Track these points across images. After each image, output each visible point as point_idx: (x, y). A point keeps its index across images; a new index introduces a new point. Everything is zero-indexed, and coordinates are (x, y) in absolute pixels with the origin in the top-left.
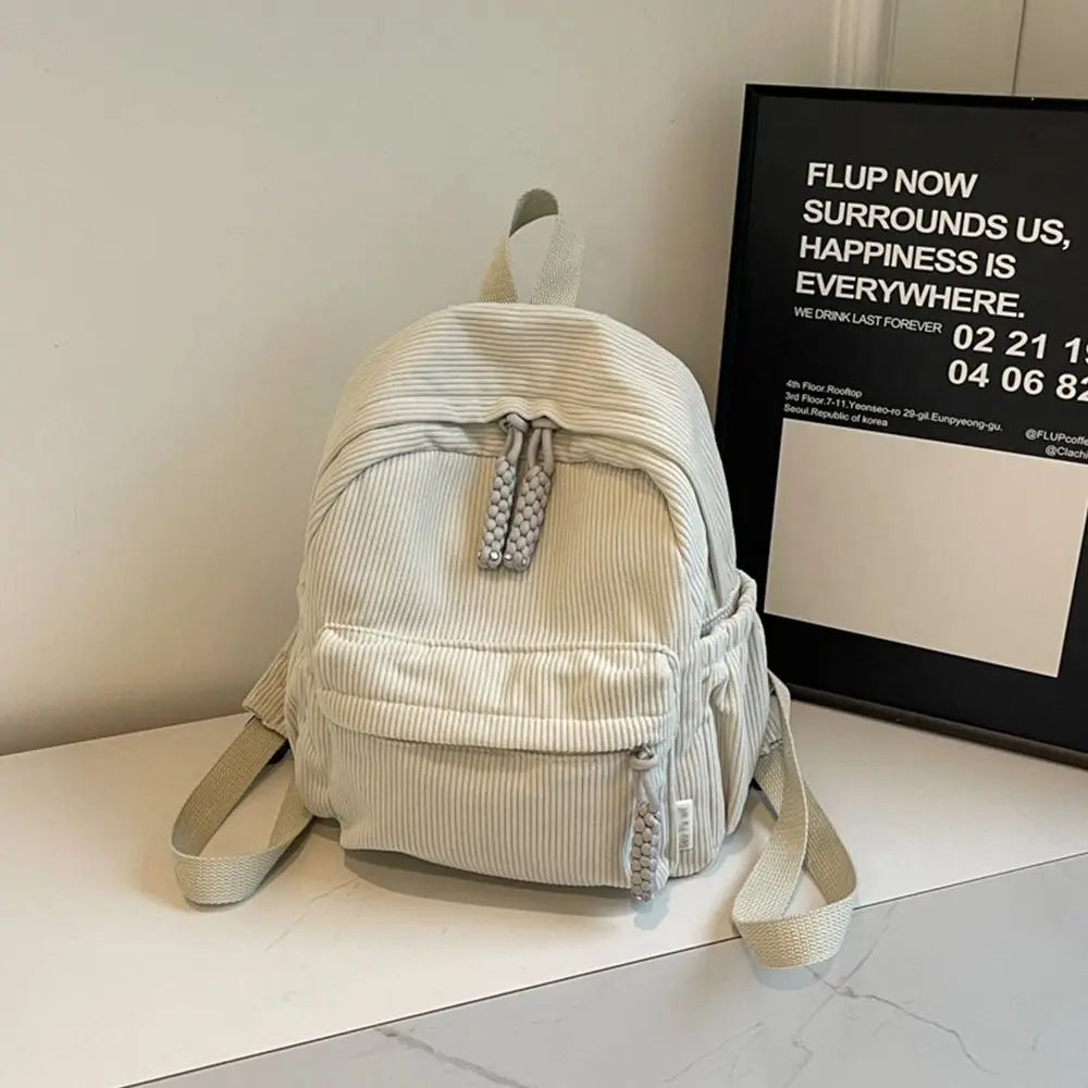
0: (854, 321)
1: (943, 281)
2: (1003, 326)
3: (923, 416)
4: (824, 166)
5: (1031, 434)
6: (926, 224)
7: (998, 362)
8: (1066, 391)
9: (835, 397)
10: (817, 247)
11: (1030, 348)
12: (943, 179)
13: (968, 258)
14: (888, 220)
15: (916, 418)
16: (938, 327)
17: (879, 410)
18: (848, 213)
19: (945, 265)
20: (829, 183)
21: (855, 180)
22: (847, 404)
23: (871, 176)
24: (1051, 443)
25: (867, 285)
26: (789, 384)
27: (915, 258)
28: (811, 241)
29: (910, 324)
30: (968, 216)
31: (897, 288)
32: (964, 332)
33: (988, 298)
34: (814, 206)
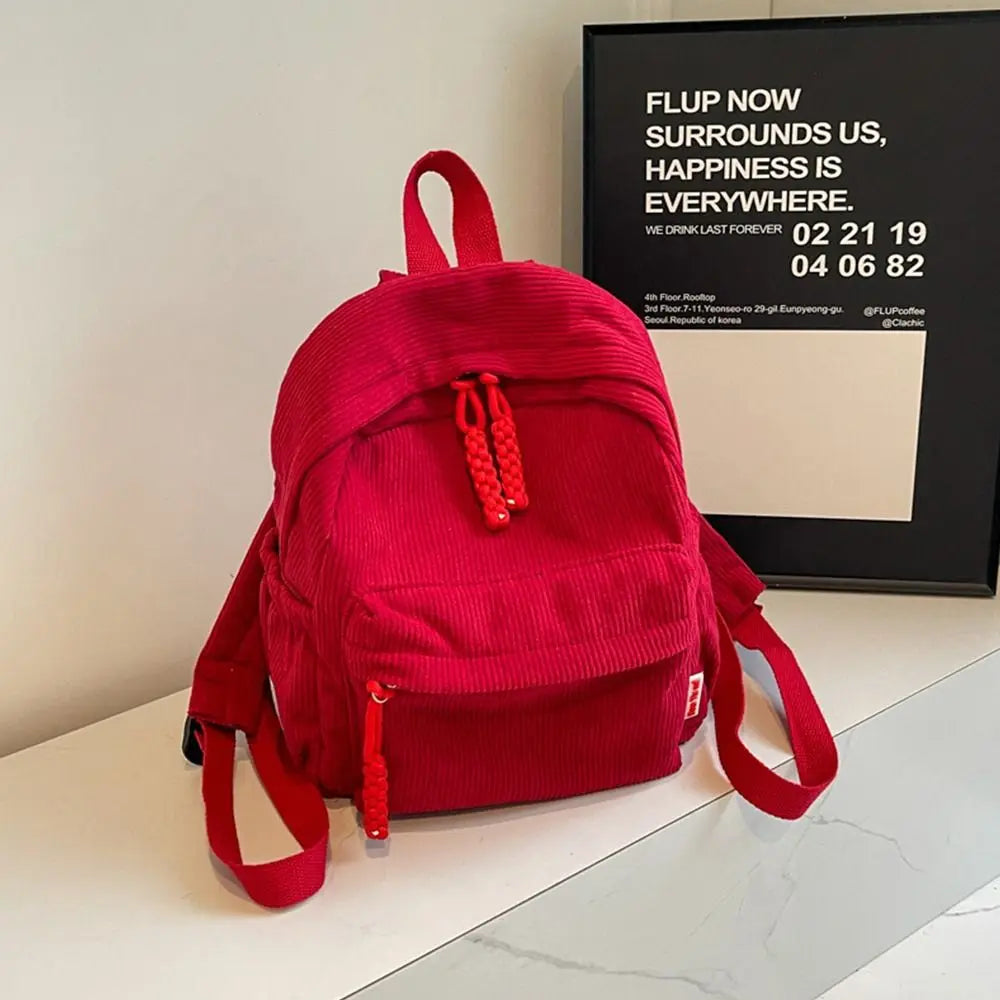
0: (702, 232)
1: (779, 187)
2: (835, 220)
3: (772, 310)
4: (661, 94)
5: (869, 312)
6: (759, 137)
7: (834, 252)
8: (895, 270)
9: (691, 303)
10: (661, 169)
11: (861, 236)
12: (770, 96)
13: (800, 163)
14: (724, 137)
15: (766, 312)
16: (778, 228)
17: (732, 310)
18: (687, 135)
19: (780, 172)
20: (667, 110)
21: (691, 104)
22: (703, 308)
23: (705, 99)
24: (886, 317)
25: (711, 198)
26: (647, 298)
27: (752, 169)
28: (656, 164)
29: (753, 229)
30: (796, 126)
31: (739, 198)
32: (802, 229)
33: (819, 197)
34: (655, 132)
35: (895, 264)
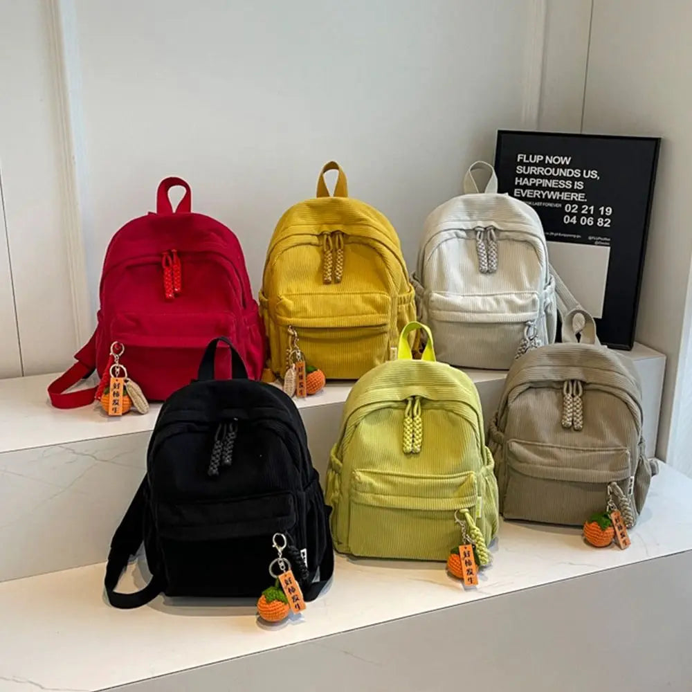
0: (533, 204)
1: (561, 191)
2: (580, 204)
3: (556, 235)
4: (523, 155)
5: (590, 238)
6: (556, 173)
7: (579, 215)
8: (600, 224)
10: (521, 181)
11: (589, 211)
12: (561, 159)
13: (569, 183)
14: (543, 172)
15: (554, 235)
16: (560, 205)
18: (531, 170)
19: (562, 186)
20: (525, 161)
21: (533, 159)
23: (538, 158)
24: (596, 240)
25: (537, 193)
27: (552, 184)
28: (519, 179)
29: (551, 205)
30: (569, 170)
31: (547, 193)
32: (568, 206)
33: (575, 195)
34: (520, 168)
35: (600, 222)
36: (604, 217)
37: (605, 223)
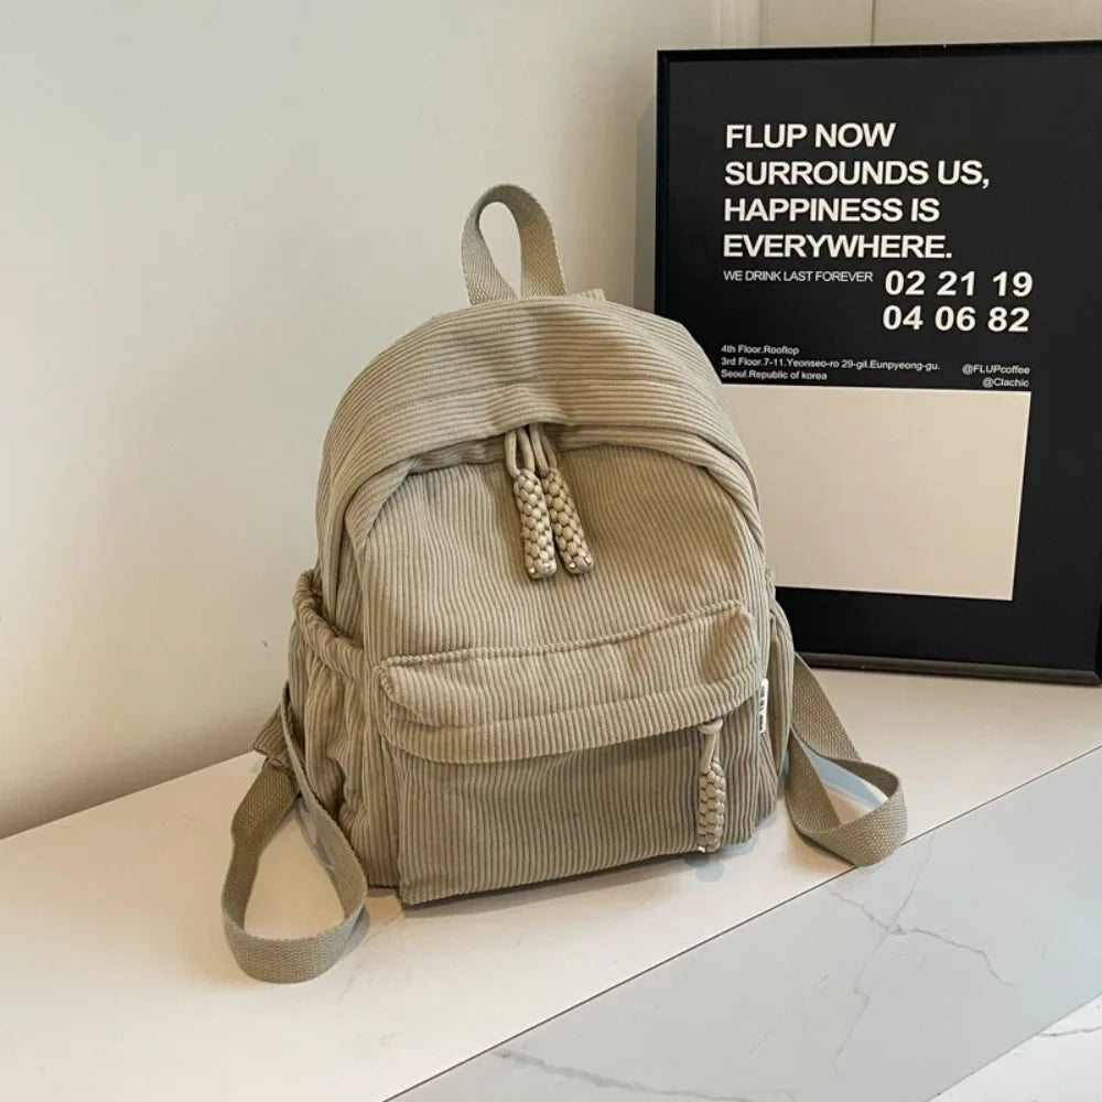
0: (785, 279)
1: (869, 230)
2: (932, 268)
3: (862, 365)
4: (741, 127)
5: (968, 369)
6: (849, 175)
7: (930, 303)
8: (998, 324)
9: (772, 357)
10: (741, 209)
11: (960, 286)
12: (862, 131)
13: (893, 206)
14: (811, 175)
15: (855, 367)
16: (869, 276)
17: (818, 364)
18: (771, 172)
19: (871, 214)
20: (749, 144)
21: (774, 138)
22: (785, 362)
23: (791, 134)
24: (987, 375)
25: (795, 242)
26: (724, 349)
27: (841, 210)
28: (735, 204)
29: (841, 276)
30: (890, 164)
31: (826, 242)
32: (895, 278)
33: (914, 242)
34: (735, 168)
35: (997, 318)
36: (1010, 302)
37: (1011, 320)
